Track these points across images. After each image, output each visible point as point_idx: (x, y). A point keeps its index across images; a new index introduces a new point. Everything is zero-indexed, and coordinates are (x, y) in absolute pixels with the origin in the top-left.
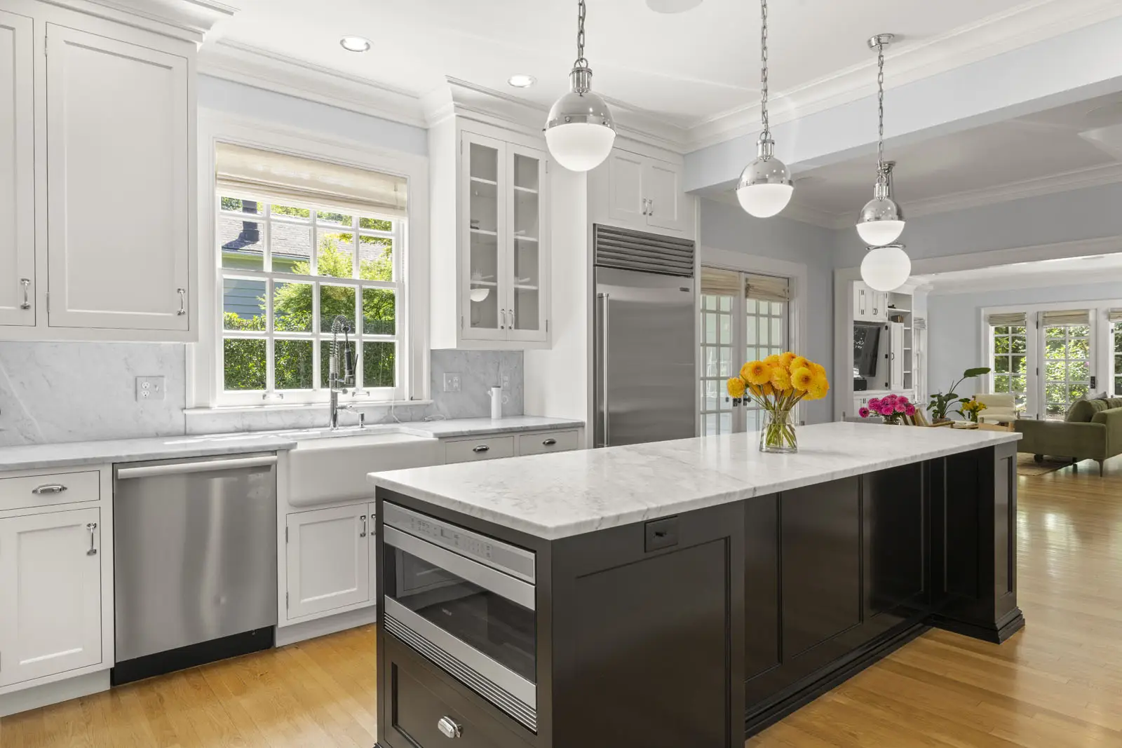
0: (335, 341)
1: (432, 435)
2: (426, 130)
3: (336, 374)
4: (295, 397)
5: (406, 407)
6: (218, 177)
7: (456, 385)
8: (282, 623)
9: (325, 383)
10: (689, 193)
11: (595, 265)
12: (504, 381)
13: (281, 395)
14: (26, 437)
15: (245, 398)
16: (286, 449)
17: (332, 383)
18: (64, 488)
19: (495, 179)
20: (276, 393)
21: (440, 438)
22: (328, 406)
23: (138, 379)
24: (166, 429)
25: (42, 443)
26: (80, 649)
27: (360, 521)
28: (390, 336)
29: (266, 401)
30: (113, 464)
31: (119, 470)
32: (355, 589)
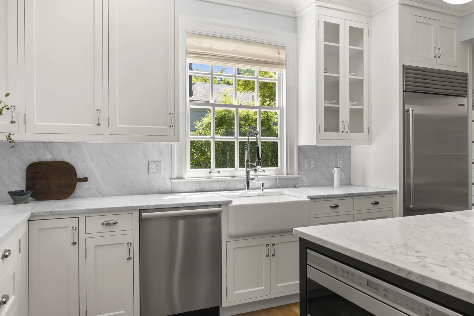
0: (248, 141)
1: (307, 198)
2: (296, 18)
3: (249, 160)
4: (225, 172)
5: (285, 179)
6: (188, 52)
7: (312, 166)
8: (224, 304)
9: (242, 165)
10: (464, 42)
11: (403, 91)
12: (340, 164)
13: (219, 172)
14: (99, 193)
15: (201, 173)
16: (227, 204)
17: (247, 165)
18: (116, 223)
19: (338, 43)
20: (216, 171)
21: (311, 199)
22: (244, 178)
23: (149, 162)
24: (162, 190)
25: (106, 196)
26: (123, 312)
27: (266, 247)
28: (276, 138)
29: (211, 175)
30: (139, 210)
31: (143, 214)
32: (263, 288)
